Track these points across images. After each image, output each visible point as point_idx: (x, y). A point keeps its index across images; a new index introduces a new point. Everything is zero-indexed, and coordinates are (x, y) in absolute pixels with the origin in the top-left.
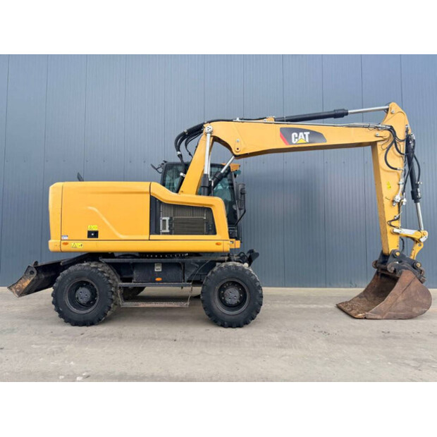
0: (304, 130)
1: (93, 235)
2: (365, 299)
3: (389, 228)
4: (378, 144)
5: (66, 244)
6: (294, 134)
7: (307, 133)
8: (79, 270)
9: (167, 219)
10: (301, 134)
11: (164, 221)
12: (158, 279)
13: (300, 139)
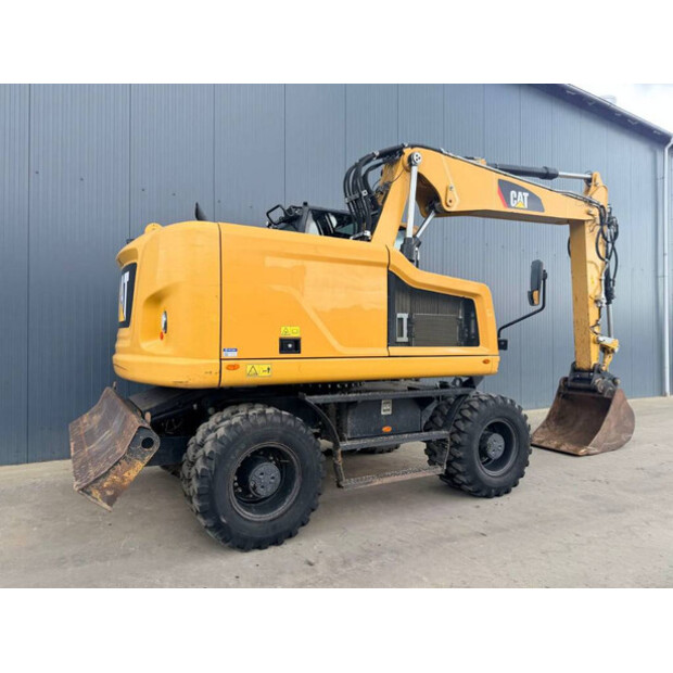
0: (523, 190)
1: (290, 346)
2: (546, 429)
3: (593, 336)
4: (587, 225)
5: (234, 367)
6: (513, 193)
7: (526, 195)
8: (263, 426)
9: (405, 316)
10: (520, 193)
11: (401, 319)
12: (387, 429)
13: (519, 203)
